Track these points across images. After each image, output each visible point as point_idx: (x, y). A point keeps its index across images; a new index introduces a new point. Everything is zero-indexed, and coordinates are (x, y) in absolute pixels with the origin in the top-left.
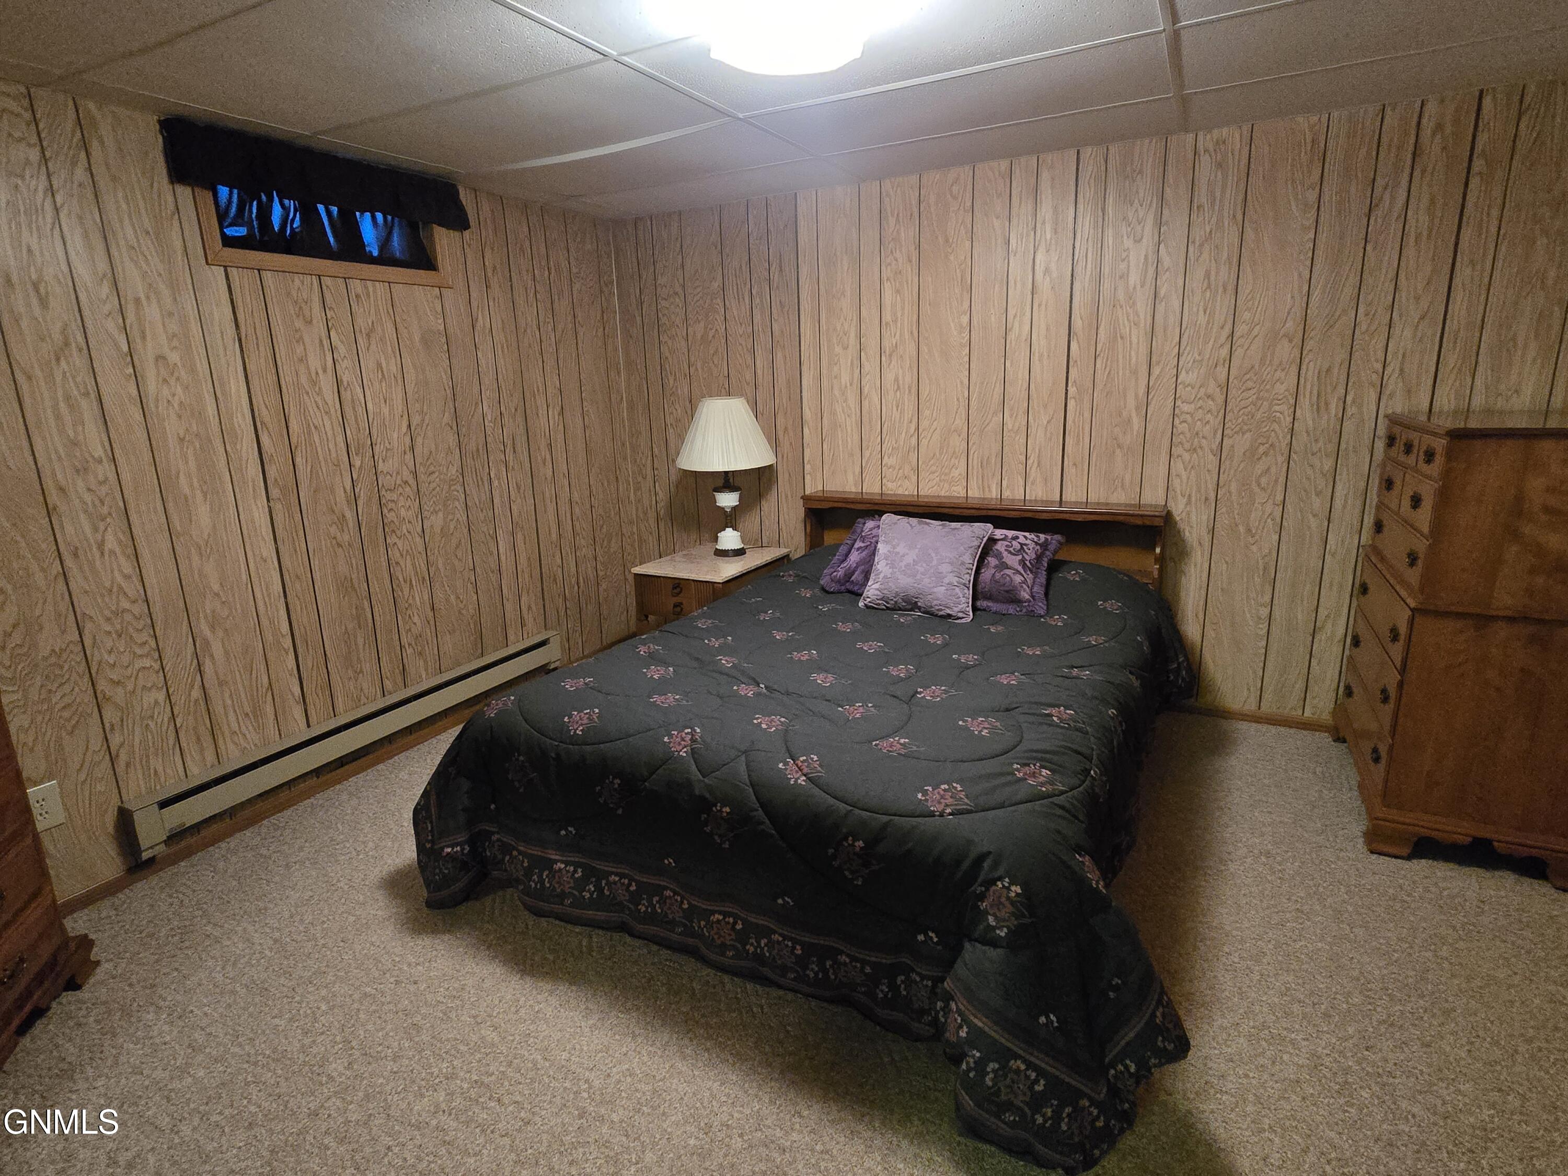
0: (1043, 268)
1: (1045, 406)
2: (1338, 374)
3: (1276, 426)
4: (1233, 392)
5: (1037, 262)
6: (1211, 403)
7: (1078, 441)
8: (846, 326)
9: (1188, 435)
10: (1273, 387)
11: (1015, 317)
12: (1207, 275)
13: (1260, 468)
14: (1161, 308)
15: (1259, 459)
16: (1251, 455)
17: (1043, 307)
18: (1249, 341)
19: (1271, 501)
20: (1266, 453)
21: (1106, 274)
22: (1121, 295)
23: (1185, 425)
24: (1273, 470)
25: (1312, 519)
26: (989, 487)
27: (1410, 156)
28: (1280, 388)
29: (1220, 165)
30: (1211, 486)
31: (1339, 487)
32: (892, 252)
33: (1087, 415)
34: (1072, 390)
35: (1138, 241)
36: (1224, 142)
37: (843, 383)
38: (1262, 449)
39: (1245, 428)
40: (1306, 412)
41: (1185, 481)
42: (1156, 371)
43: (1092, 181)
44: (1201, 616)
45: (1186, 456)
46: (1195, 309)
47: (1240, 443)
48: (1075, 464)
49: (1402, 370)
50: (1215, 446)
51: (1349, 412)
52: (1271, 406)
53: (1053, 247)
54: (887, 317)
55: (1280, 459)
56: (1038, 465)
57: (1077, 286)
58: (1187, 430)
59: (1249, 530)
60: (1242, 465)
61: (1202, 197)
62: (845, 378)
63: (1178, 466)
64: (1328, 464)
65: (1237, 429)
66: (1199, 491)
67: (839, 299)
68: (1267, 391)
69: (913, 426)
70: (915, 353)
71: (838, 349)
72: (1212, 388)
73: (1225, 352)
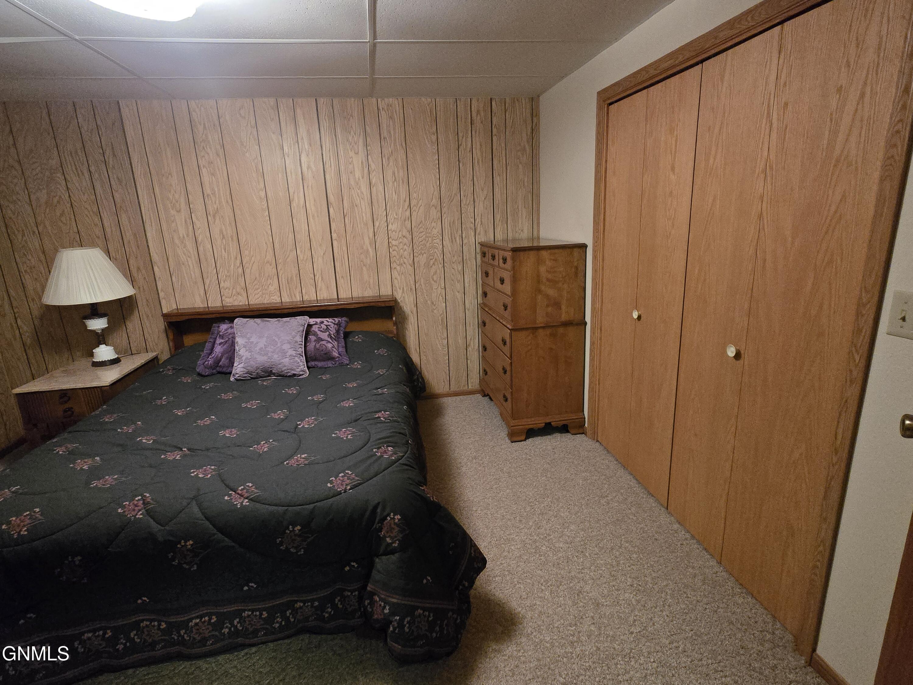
0: (306, 165)
1: (321, 245)
2: (457, 224)
3: (436, 250)
4: (415, 234)
5: (302, 162)
6: (405, 239)
7: (342, 264)
8: (177, 196)
9: (398, 257)
10: (431, 230)
11: (294, 193)
12: (394, 173)
13: (433, 271)
14: (374, 190)
15: (431, 267)
16: (428, 266)
17: (310, 188)
18: (418, 208)
19: (439, 287)
20: (434, 264)
21: (343, 170)
22: (352, 182)
23: (395, 252)
24: (438, 271)
25: (457, 294)
26: (295, 295)
27: (470, 124)
28: (435, 231)
29: (391, 118)
30: (412, 283)
31: (466, 276)
32: (204, 148)
33: (345, 248)
34: (334, 236)
35: (357, 153)
36: (391, 106)
37: (181, 236)
38: (432, 262)
39: (423, 252)
40: (447, 242)
41: (400, 281)
42: (377, 224)
43: (326, 117)
44: (418, 350)
45: (398, 268)
46: (391, 192)
47: (422, 259)
48: (342, 277)
49: (481, 221)
50: (411, 262)
51: (465, 242)
52: (432, 240)
53: (310, 153)
54: (208, 191)
55: (440, 266)
56: (322, 279)
57: (328, 177)
58: (396, 255)
59: (433, 303)
60: (424, 271)
61: (385, 134)
62: (182, 231)
63: (395, 274)
64: (460, 268)
65: (419, 252)
66: (407, 285)
67: (168, 178)
68: (430, 233)
69: (238, 262)
70: (232, 215)
71: (173, 212)
72: (405, 232)
73: (408, 213)
